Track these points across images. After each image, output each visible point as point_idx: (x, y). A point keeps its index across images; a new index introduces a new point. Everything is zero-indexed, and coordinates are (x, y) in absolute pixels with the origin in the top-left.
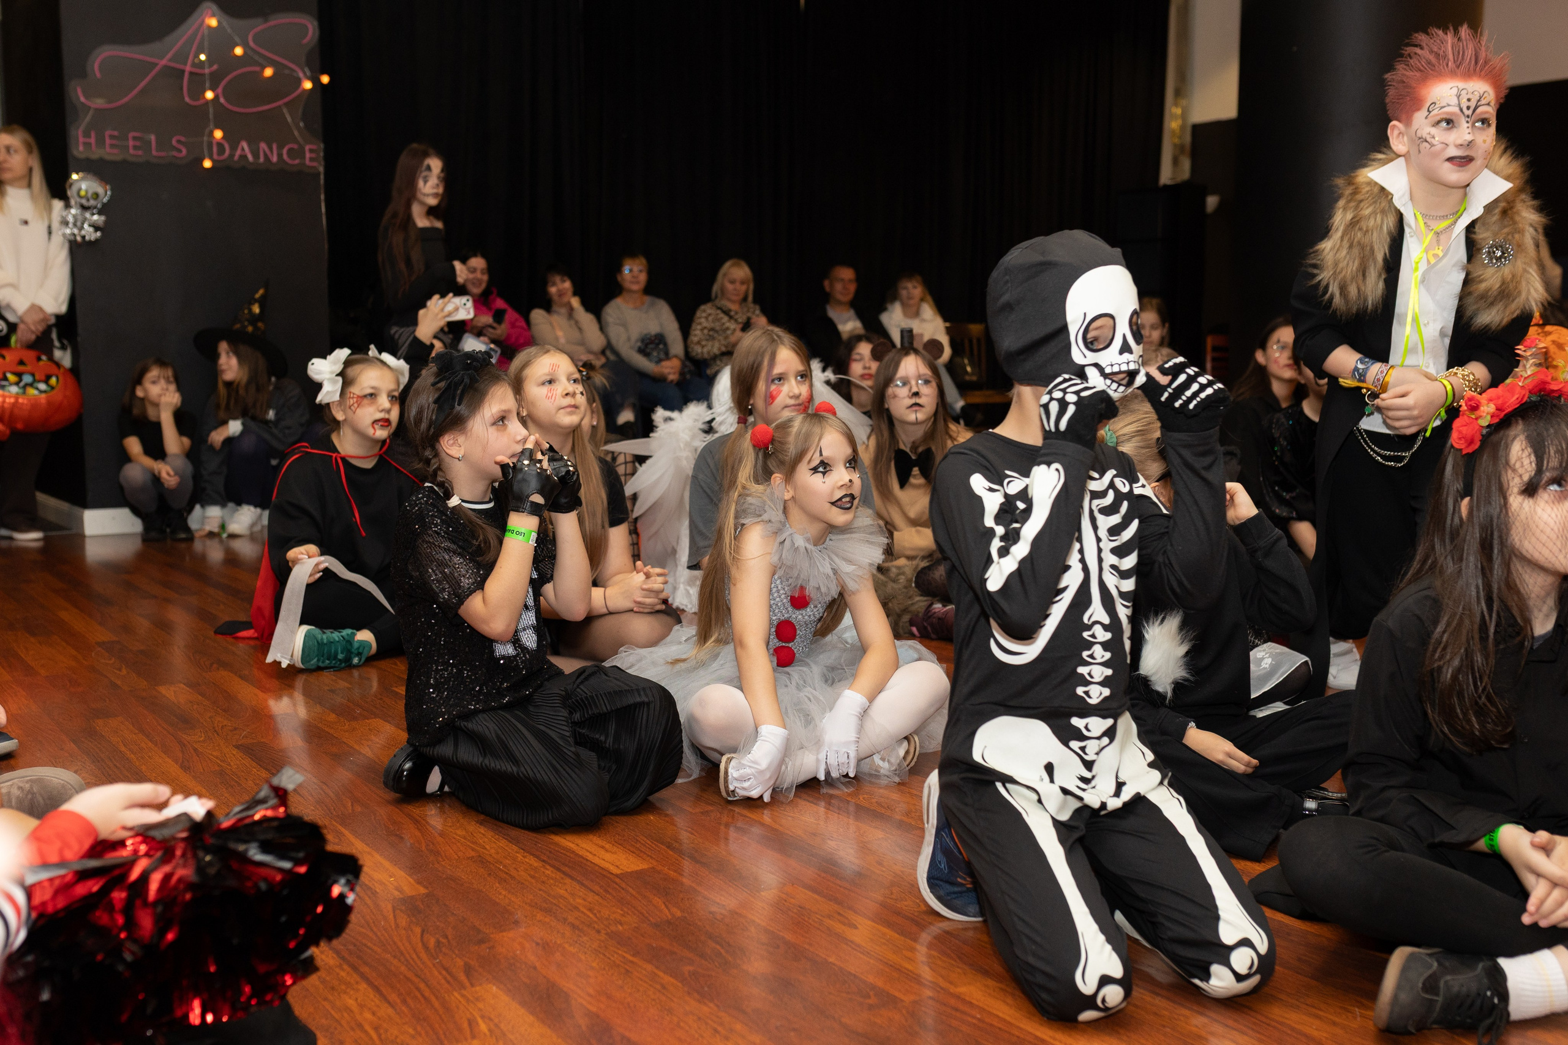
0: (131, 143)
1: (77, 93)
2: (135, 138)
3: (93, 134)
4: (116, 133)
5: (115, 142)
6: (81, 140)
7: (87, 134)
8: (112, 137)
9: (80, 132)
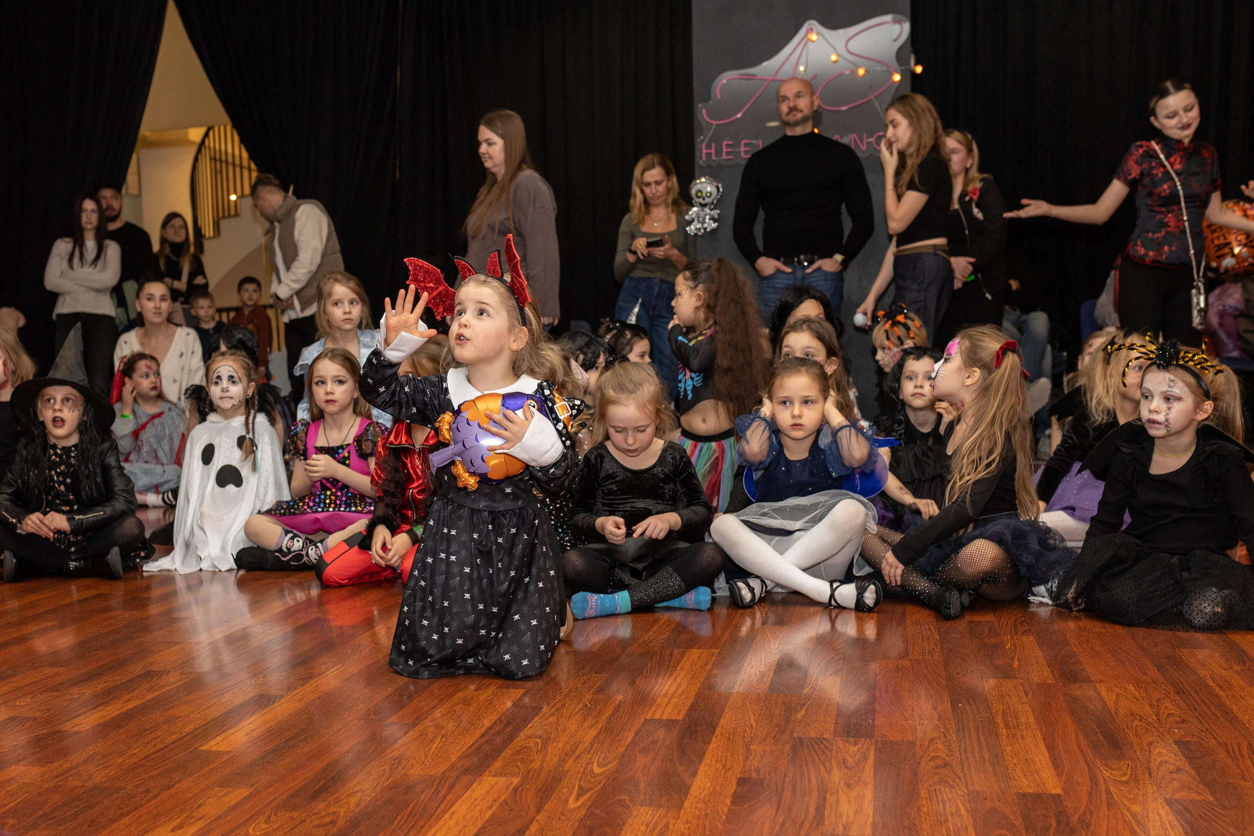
0: (743, 149)
1: (702, 112)
2: (746, 145)
3: (713, 145)
4: (731, 143)
5: (730, 150)
6: (704, 151)
7: (709, 146)
8: (728, 146)
9: (704, 145)
